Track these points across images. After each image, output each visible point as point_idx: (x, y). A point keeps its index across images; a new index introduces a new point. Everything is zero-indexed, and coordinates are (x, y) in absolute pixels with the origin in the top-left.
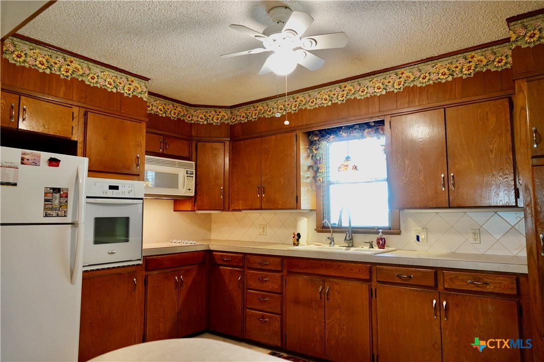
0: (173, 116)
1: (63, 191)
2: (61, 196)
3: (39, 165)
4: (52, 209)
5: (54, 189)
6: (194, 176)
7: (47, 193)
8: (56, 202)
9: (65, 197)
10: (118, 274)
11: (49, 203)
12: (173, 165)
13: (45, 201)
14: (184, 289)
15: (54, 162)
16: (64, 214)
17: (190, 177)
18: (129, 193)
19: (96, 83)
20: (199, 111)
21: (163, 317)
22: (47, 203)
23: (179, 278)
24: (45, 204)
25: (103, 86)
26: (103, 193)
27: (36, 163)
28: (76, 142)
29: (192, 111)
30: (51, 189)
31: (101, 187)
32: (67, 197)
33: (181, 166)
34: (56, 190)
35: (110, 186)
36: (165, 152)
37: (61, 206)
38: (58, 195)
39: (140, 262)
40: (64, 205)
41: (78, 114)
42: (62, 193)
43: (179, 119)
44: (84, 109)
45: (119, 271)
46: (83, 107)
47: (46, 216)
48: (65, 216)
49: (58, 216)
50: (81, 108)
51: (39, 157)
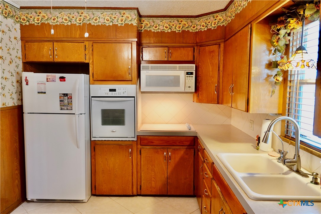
0: (177, 30)
1: (69, 95)
2: (68, 99)
3: (55, 81)
4: (64, 106)
5: (64, 94)
6: (194, 75)
7: (61, 97)
8: (66, 102)
9: (71, 99)
10: (119, 145)
11: (62, 102)
12: (174, 69)
13: (60, 101)
14: (172, 162)
15: (62, 79)
16: (70, 109)
17: (190, 77)
18: (124, 93)
19: (98, 23)
20: (201, 20)
21: (154, 178)
22: (61, 102)
23: (168, 153)
24: (60, 103)
25: (103, 23)
26: (106, 94)
27: (54, 81)
28: (88, 64)
29: (197, 21)
30: (62, 94)
31: (104, 90)
32: (71, 98)
33: (180, 69)
34: (65, 95)
35: (110, 89)
36: (170, 59)
37: (69, 104)
38: (66, 98)
39: (135, 139)
40: (70, 103)
41: (88, 46)
42: (68, 96)
43: (183, 31)
44: (92, 42)
45: (120, 143)
46: (91, 41)
47: (61, 109)
48: (71, 110)
49: (67, 109)
50: (90, 42)
51: (55, 77)
